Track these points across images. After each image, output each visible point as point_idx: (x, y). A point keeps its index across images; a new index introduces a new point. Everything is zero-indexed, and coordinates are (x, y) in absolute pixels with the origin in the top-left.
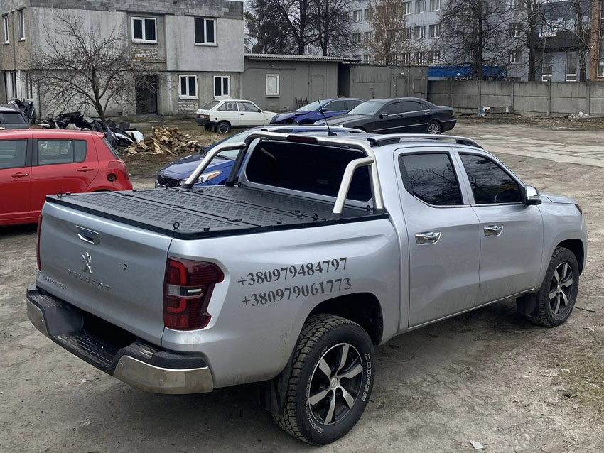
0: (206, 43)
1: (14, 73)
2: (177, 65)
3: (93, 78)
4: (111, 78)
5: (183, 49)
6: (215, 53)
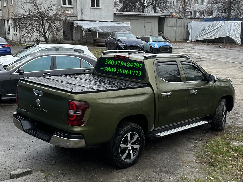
0: (96, 7)
1: (8, 20)
2: (82, 18)
3: (42, 24)
4: (51, 24)
5: (85, 10)
6: (100, 12)
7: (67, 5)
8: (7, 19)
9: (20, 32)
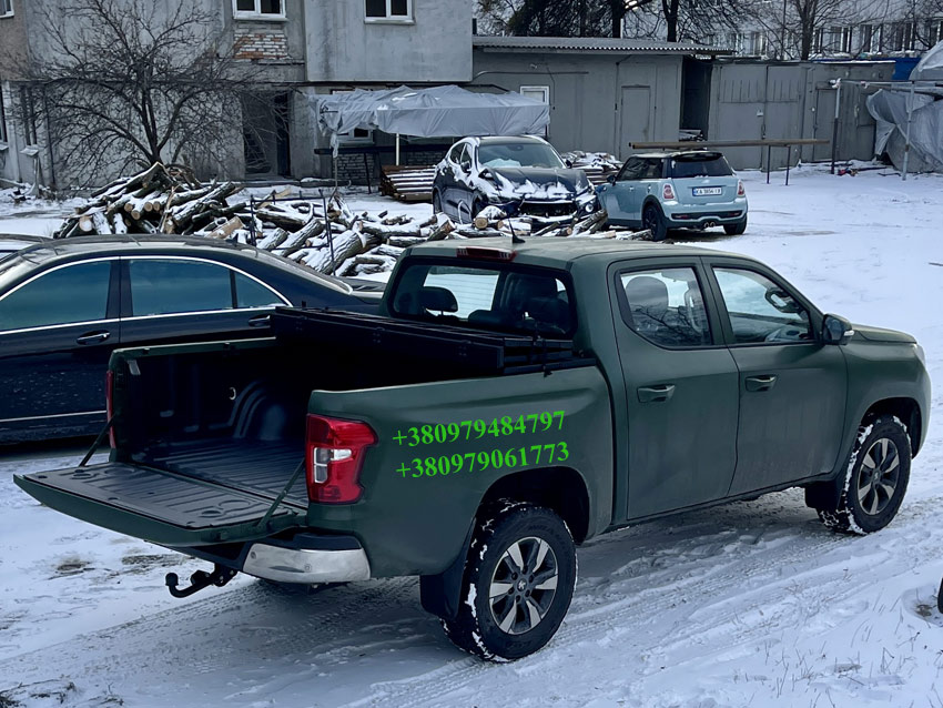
0: (389, 17)
2: (327, 69)
3: (144, 108)
4: (180, 105)
5: (341, 32)
6: (411, 40)
7: (257, 13)
9: (52, 142)
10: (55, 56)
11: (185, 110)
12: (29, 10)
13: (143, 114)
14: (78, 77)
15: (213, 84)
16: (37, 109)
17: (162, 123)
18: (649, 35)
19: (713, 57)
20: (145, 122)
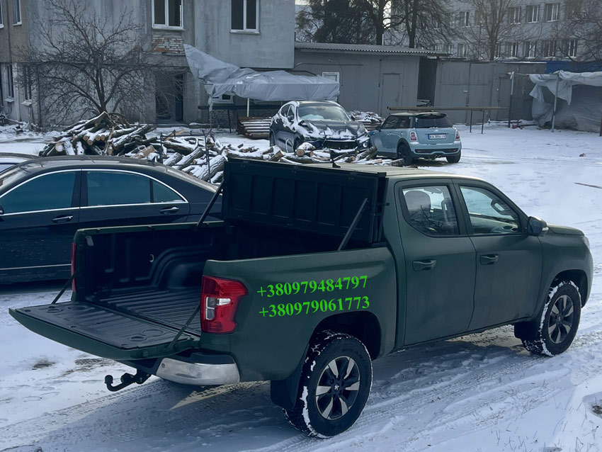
0: (245, 29)
1: (10, 66)
3: (97, 79)
4: (119, 78)
5: (216, 38)
6: (257, 43)
7: (166, 26)
8: (5, 63)
9: (40, 99)
10: (45, 48)
11: (122, 81)
12: (31, 22)
13: (96, 83)
14: (58, 61)
15: (140, 67)
16: (33, 78)
17: (108, 88)
18: (398, 44)
19: (438, 58)
20: (97, 87)
